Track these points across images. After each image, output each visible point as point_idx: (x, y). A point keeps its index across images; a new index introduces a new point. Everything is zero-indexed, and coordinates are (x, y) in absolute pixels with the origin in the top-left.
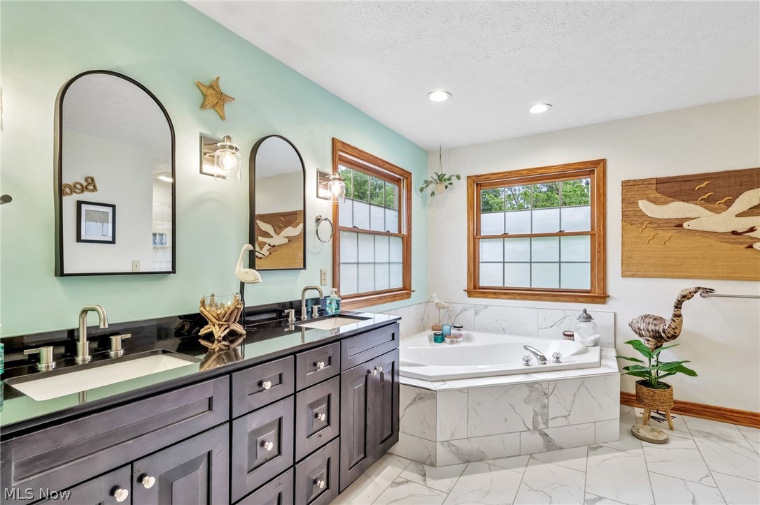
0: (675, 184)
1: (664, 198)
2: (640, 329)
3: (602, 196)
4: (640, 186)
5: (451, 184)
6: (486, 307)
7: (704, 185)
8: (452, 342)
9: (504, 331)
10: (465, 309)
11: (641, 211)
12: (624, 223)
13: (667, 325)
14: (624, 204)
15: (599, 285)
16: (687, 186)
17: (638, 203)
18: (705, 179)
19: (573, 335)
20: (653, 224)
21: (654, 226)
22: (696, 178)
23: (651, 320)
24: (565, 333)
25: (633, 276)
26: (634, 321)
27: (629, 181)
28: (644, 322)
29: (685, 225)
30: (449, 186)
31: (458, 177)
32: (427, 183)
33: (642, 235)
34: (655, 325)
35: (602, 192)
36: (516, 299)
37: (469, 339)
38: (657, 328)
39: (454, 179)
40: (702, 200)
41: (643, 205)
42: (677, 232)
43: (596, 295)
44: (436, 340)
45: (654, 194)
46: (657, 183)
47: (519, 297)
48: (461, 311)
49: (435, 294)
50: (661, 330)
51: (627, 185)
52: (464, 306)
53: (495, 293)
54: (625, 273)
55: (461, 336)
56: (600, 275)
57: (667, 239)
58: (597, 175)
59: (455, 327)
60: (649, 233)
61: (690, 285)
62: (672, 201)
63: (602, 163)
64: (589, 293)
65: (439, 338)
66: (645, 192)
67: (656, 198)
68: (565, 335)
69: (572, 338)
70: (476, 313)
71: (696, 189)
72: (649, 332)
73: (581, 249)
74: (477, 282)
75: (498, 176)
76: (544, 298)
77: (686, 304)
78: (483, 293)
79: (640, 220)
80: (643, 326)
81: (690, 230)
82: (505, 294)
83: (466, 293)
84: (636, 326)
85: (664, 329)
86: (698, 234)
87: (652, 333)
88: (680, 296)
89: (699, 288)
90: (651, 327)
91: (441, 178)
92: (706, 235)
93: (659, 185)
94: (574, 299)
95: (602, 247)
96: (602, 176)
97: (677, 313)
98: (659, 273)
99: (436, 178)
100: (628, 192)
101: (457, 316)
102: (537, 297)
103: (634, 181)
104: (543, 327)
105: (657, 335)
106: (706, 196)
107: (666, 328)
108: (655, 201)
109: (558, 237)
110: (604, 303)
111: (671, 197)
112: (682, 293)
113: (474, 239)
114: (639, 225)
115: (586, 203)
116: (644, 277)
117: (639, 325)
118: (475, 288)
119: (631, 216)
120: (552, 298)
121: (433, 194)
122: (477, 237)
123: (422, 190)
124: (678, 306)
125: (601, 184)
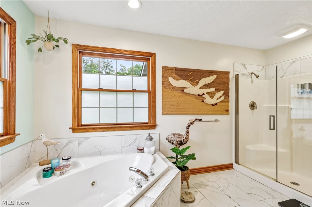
0: (181, 72)
1: (178, 78)
2: (173, 141)
3: (154, 72)
4: (169, 70)
5: (58, 46)
6: (87, 138)
7: (190, 74)
8: (62, 174)
9: (100, 153)
10: (70, 142)
11: (169, 82)
12: (163, 88)
13: (185, 138)
14: (163, 78)
15: (153, 119)
16: (185, 73)
17: (168, 78)
18: (191, 71)
19: (143, 150)
20: (174, 89)
21: (174, 90)
22: (188, 70)
23: (177, 136)
24: (139, 148)
25: (167, 114)
26: (170, 137)
27: (165, 67)
28: (175, 137)
29: (185, 90)
30: (56, 48)
31: (66, 41)
32: (35, 38)
33: (170, 94)
34: (180, 138)
35: (154, 70)
36: (108, 131)
37: (76, 165)
38: (181, 139)
39: (61, 41)
40: (190, 80)
41: (170, 79)
42: (182, 94)
43: (151, 125)
44: (45, 176)
45: (174, 75)
46: (175, 70)
47: (110, 129)
48: (67, 143)
49: (43, 135)
50: (182, 141)
51: (165, 68)
52: (69, 139)
53: (94, 129)
54: (164, 113)
55: (69, 165)
56: (153, 114)
57: (179, 97)
58: (152, 61)
59: (63, 159)
60: (173, 93)
61: (193, 118)
62: (181, 79)
63: (154, 55)
64: (148, 124)
65: (48, 173)
66: (171, 73)
67: (175, 77)
68: (138, 150)
69: (142, 151)
70: (79, 144)
71: (188, 75)
72: (177, 142)
73: (143, 100)
74: (80, 121)
75: (97, 49)
76: (125, 129)
77: (191, 126)
78: (85, 129)
79: (169, 87)
80: (174, 139)
81: (186, 93)
82: (101, 128)
83: (71, 130)
84: (170, 139)
85: (183, 140)
86: (188, 95)
87: (178, 142)
88: (189, 123)
89: (197, 119)
90: (178, 140)
91: (50, 38)
92: (191, 96)
93: (176, 71)
94: (141, 128)
95: (154, 99)
96: (154, 61)
97: (188, 131)
98: (176, 112)
99: (44, 36)
100: (165, 72)
101: (63, 148)
102: (121, 129)
103: (167, 67)
104: (124, 146)
105: (181, 143)
106: (191, 79)
107: (184, 139)
108: (174, 78)
109: (132, 93)
110: (155, 129)
111: (180, 77)
112: (190, 122)
113: (78, 90)
114: (169, 89)
115: (146, 75)
116: (171, 114)
117: (172, 139)
118: (78, 126)
119: (166, 85)
120: (130, 129)
121: (40, 50)
122: (79, 89)
123: (28, 42)
124: (188, 128)
125: (154, 66)
